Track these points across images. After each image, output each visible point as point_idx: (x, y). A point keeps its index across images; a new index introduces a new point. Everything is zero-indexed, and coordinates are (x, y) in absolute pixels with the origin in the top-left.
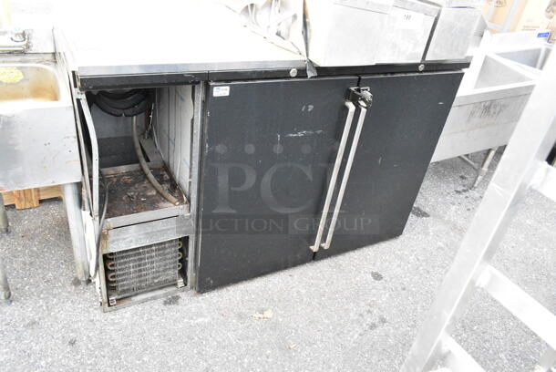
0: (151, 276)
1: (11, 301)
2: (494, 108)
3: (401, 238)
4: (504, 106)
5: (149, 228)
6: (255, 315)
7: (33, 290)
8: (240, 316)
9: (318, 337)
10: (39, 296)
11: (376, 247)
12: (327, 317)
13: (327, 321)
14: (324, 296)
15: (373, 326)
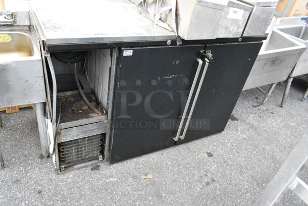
0: (84, 154)
1: (5, 168)
2: (278, 61)
3: (223, 133)
4: (283, 60)
5: (84, 128)
6: (142, 177)
7: (17, 161)
8: (134, 177)
9: (178, 190)
10: (20, 165)
11: (209, 138)
12: (183, 178)
13: (182, 181)
14: (181, 166)
15: (208, 184)
